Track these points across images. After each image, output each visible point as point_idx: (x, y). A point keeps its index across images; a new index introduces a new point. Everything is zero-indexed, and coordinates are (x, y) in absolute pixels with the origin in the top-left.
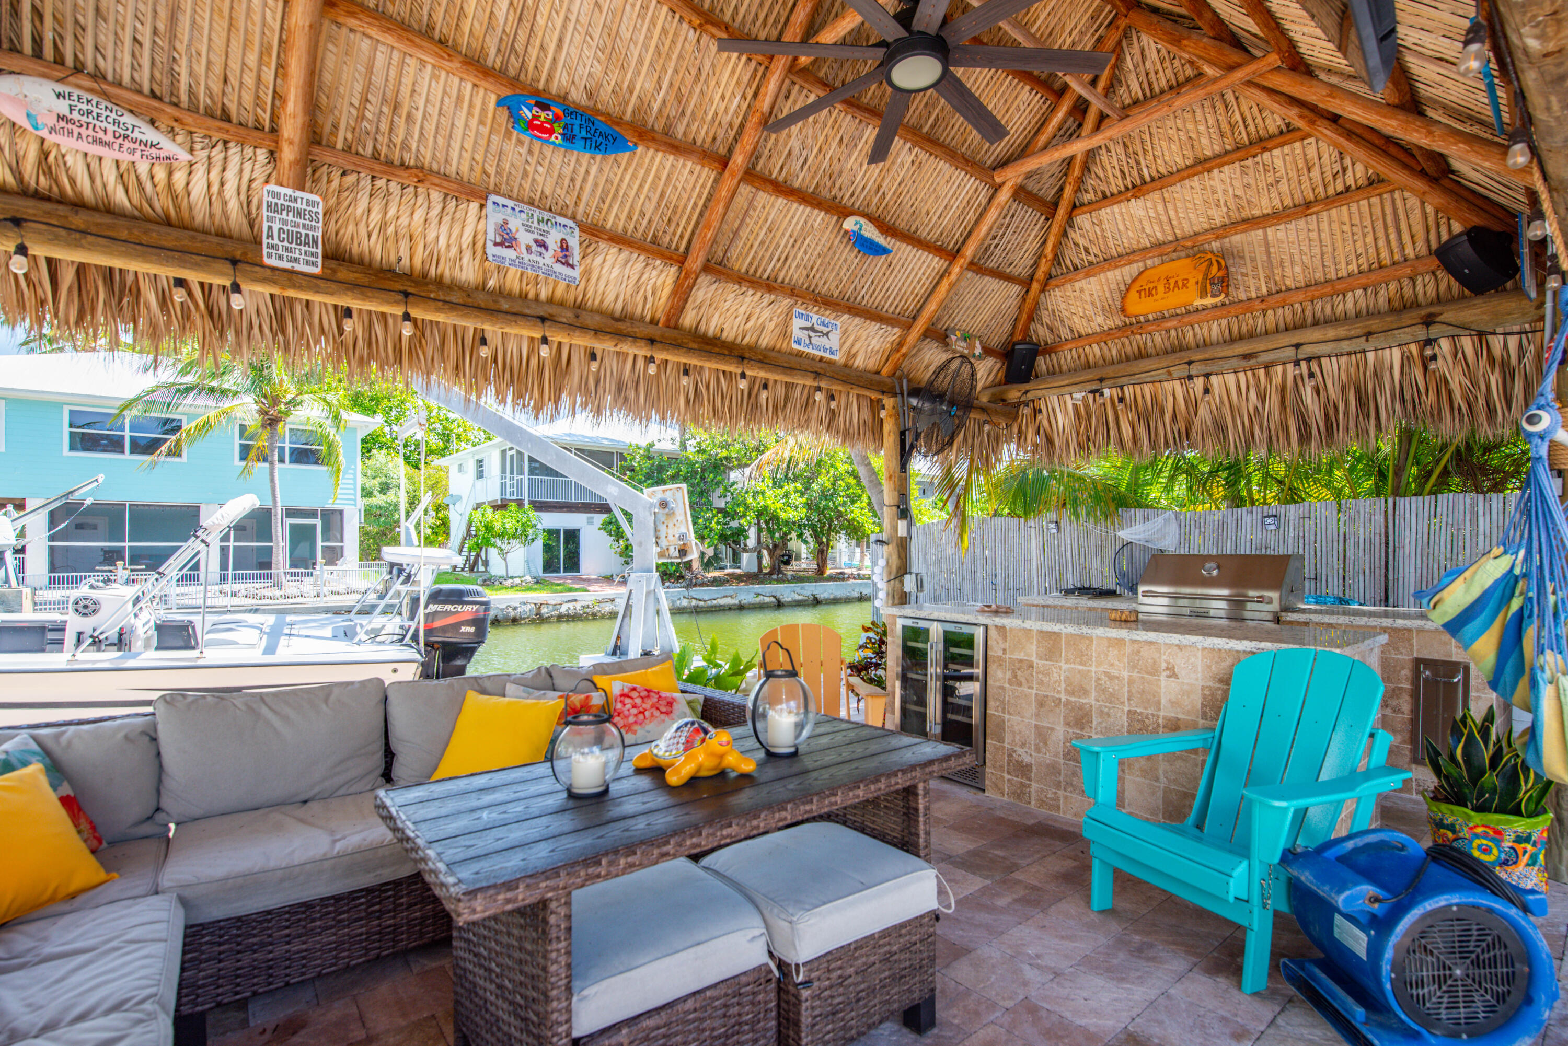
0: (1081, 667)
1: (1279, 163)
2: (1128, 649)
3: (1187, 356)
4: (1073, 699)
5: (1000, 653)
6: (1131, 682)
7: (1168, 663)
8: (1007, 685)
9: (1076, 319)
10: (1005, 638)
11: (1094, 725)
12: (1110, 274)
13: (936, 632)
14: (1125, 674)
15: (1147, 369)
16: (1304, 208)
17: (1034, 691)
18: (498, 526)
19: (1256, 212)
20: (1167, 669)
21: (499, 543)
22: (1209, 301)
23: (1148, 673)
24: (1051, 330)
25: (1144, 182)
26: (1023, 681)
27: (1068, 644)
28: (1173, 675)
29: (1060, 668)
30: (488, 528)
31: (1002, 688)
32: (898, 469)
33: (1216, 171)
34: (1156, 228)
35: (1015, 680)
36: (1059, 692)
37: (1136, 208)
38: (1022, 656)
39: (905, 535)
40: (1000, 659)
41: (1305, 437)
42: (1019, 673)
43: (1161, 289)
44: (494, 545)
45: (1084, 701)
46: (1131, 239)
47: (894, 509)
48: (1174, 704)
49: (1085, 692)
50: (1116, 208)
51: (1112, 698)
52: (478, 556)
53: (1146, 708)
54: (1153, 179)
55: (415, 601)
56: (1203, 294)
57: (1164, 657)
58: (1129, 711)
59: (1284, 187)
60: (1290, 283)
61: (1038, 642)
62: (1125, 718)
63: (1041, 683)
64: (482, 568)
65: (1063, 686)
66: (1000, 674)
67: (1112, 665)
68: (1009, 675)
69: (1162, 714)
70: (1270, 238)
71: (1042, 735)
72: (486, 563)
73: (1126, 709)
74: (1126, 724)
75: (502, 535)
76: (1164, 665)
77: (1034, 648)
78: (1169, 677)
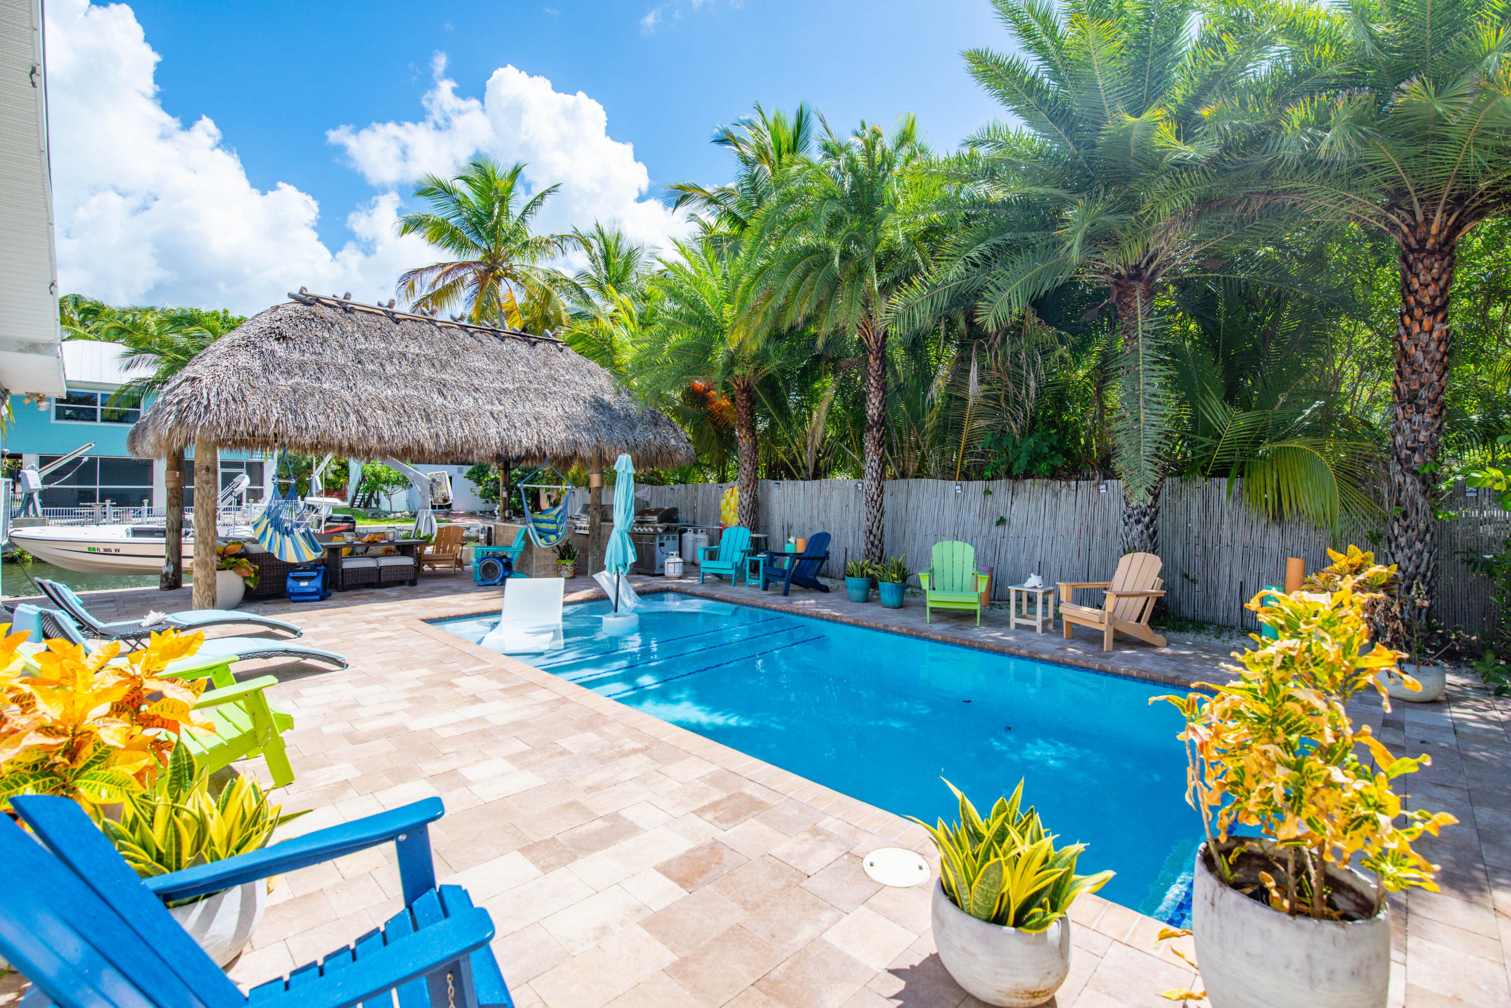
18: (384, 475)
21: (385, 487)
30: (377, 476)
44: (382, 489)
52: (371, 496)
55: (320, 522)
64: (374, 505)
72: (378, 501)
75: (387, 482)
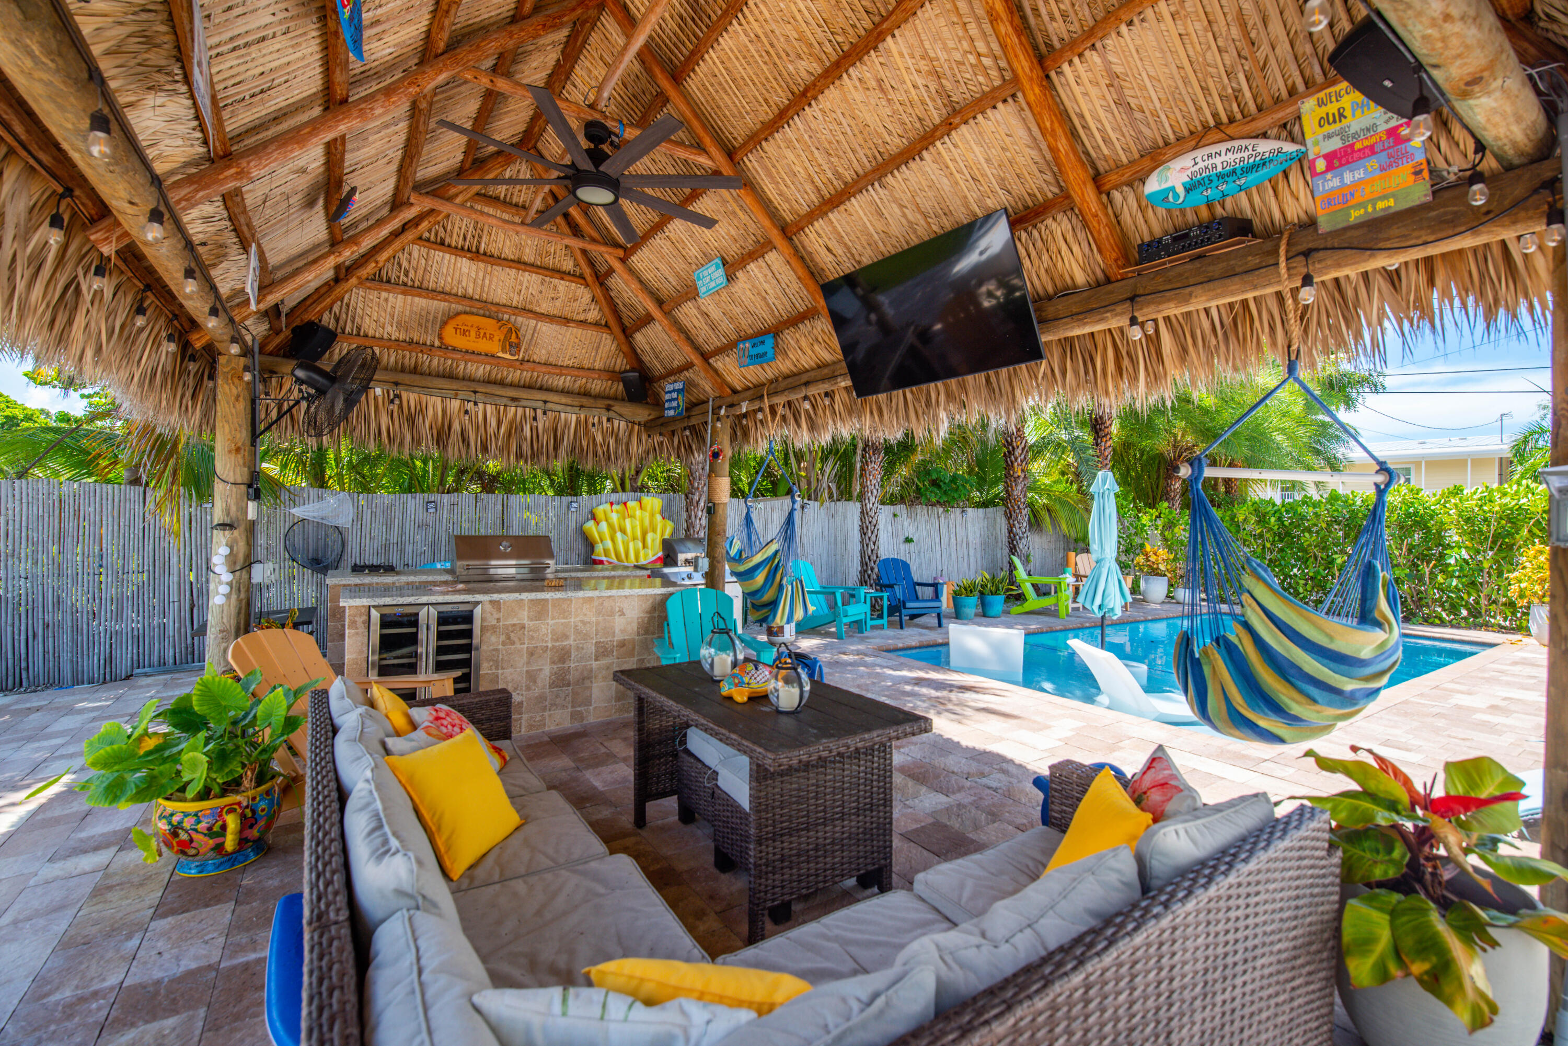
0: (563, 621)
1: (561, 288)
2: (596, 603)
3: (475, 386)
4: (557, 644)
5: (494, 622)
6: (598, 623)
7: (620, 607)
9: (367, 319)
10: (499, 610)
11: (572, 659)
12: (417, 299)
13: (428, 617)
14: (594, 619)
15: (440, 386)
16: (565, 321)
17: (526, 646)
19: (538, 309)
20: (620, 611)
22: (508, 356)
23: (608, 616)
24: (337, 320)
25: (478, 251)
26: (516, 640)
27: (554, 606)
28: (623, 614)
29: (548, 624)
31: (497, 650)
32: (248, 442)
33: (527, 273)
34: (471, 284)
35: (509, 641)
36: (547, 641)
37: (465, 265)
38: (515, 621)
39: (255, 518)
40: (494, 627)
41: (519, 455)
42: (512, 635)
43: (473, 334)
45: (565, 643)
46: (444, 282)
47: (243, 488)
48: (622, 631)
49: (566, 637)
50: (447, 256)
51: (586, 637)
53: (606, 638)
54: (485, 254)
56: (504, 351)
57: (617, 604)
58: (596, 642)
59: (558, 303)
60: (535, 357)
61: (529, 608)
62: (593, 648)
63: (532, 638)
65: (550, 636)
66: (493, 639)
67: (585, 615)
68: (503, 638)
69: (615, 639)
70: (537, 329)
71: (532, 676)
73: (594, 641)
74: (594, 651)
76: (618, 608)
77: (525, 613)
78: (621, 615)
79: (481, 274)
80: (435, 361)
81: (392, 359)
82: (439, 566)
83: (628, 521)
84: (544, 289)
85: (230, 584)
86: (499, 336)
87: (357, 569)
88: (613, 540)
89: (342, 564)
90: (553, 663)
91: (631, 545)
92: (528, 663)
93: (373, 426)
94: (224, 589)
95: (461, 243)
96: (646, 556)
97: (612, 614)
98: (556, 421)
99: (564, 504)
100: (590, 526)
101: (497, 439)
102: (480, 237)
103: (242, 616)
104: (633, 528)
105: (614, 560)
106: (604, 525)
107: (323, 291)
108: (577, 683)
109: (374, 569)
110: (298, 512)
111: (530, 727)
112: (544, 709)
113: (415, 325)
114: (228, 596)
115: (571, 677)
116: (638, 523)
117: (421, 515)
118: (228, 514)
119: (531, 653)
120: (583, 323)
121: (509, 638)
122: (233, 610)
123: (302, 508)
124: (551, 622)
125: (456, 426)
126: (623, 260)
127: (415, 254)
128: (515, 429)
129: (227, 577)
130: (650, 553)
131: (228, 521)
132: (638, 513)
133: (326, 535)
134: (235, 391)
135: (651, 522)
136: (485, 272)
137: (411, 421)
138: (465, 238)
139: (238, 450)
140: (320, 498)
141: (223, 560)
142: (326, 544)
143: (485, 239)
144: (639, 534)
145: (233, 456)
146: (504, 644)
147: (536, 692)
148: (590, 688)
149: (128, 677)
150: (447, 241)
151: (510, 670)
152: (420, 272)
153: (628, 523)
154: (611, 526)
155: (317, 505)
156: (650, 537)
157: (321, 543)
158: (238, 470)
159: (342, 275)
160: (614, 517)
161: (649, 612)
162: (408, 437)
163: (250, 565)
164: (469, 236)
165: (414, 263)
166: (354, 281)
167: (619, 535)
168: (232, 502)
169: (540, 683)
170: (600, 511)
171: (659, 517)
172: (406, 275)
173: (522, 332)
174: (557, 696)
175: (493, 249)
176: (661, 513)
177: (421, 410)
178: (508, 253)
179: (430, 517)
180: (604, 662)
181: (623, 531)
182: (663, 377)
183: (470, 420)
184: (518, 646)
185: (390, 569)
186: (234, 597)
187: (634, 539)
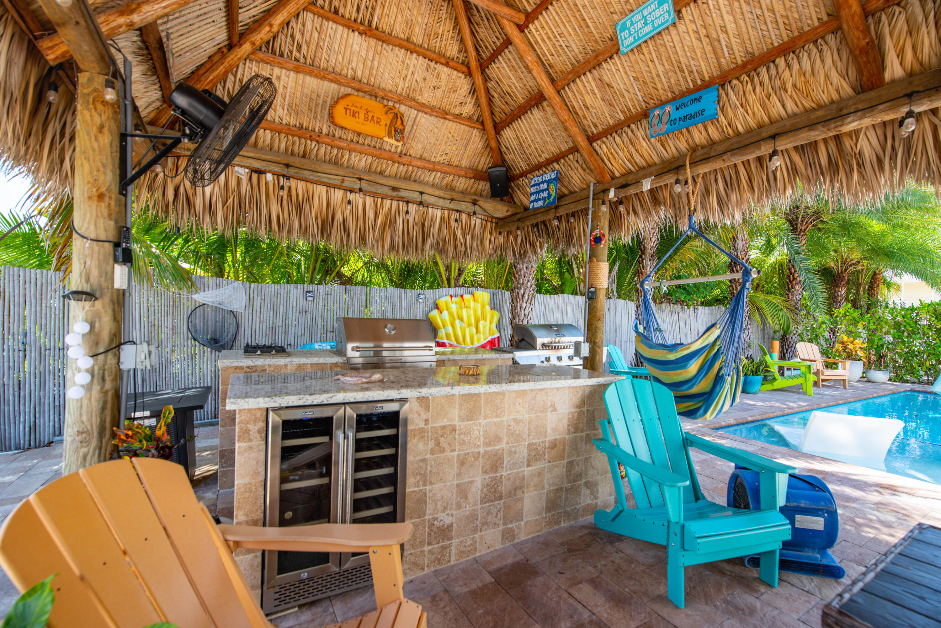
0: (496, 420)
1: (443, 77)
2: (528, 397)
3: (360, 174)
4: (489, 449)
5: (422, 425)
6: (530, 422)
7: (552, 402)
8: (429, 456)
10: (427, 408)
11: (504, 466)
12: (308, 79)
13: (344, 418)
14: (527, 416)
15: (328, 171)
17: (456, 453)
19: (420, 99)
20: (551, 406)
22: (393, 142)
23: (540, 412)
25: (370, 26)
26: (446, 446)
27: (487, 401)
29: (480, 424)
31: (424, 460)
32: (115, 188)
33: (415, 55)
34: (361, 66)
35: (438, 447)
36: (479, 446)
37: (356, 41)
38: (445, 422)
39: (125, 287)
40: (422, 431)
42: (442, 440)
43: (362, 115)
45: (497, 447)
47: (109, 247)
48: (554, 430)
49: (498, 439)
50: (340, 29)
51: (519, 438)
53: (539, 439)
54: (377, 30)
56: (389, 135)
57: (550, 398)
58: (529, 444)
61: (461, 405)
62: (526, 451)
63: (463, 443)
65: (482, 439)
66: (421, 446)
67: (518, 412)
68: (431, 444)
69: (547, 439)
70: (418, 119)
71: (463, 491)
73: (526, 443)
74: (526, 455)
76: (550, 403)
77: (457, 411)
78: (552, 411)
79: (371, 54)
80: (322, 150)
81: (283, 146)
82: (316, 346)
83: (464, 310)
84: (428, 75)
85: (91, 372)
86: (386, 120)
87: (250, 350)
88: (453, 326)
89: (237, 343)
90: (485, 472)
91: (467, 331)
92: (459, 475)
93: (264, 212)
94: (83, 378)
95: (354, 15)
96: (479, 340)
97: (544, 411)
98: (424, 216)
99: (414, 296)
100: (435, 314)
101: (374, 230)
102: (373, 9)
103: (108, 412)
104: (468, 317)
105: (454, 343)
106: (445, 313)
107: (216, 59)
108: (509, 495)
109: (266, 350)
110: (200, 297)
111: (461, 554)
112: (475, 530)
113: (305, 109)
114: (88, 388)
115: (503, 489)
116: (472, 312)
117: (301, 302)
118: (88, 280)
119: (462, 463)
120: (458, 117)
121: (438, 444)
122: (95, 406)
123: (202, 294)
124: (483, 422)
125: (339, 216)
126: (521, 28)
127: (309, 25)
128: (390, 222)
129: (86, 362)
130: (482, 337)
131: (87, 288)
132: (472, 304)
133: (223, 318)
134: (97, 120)
135: (482, 312)
136: (375, 52)
137: (299, 209)
138: (358, 11)
139: (101, 197)
140: (218, 286)
141: (79, 340)
142: (223, 326)
143: (378, 11)
144: (473, 322)
145: (94, 204)
146: (432, 452)
147: (467, 509)
148: (521, 499)
149: (50, 444)
150: (341, 11)
151: (441, 485)
152: (313, 47)
153: (464, 312)
154: (451, 314)
155: (215, 292)
156: (481, 324)
157: (219, 325)
158: (101, 222)
159: (236, 39)
160: (454, 308)
161: (578, 407)
162: (296, 224)
163: (119, 346)
164: (363, 7)
165: (307, 35)
166: (247, 47)
167: (457, 322)
168: (93, 264)
169: (471, 499)
170: (443, 301)
171: (488, 308)
172: (299, 50)
173: (405, 119)
174: (489, 513)
175: (385, 25)
176: (490, 304)
177: (309, 200)
178: (399, 31)
179: (309, 306)
180: (536, 467)
181: (461, 319)
182: (524, 174)
183: (352, 211)
184: (448, 454)
185: (281, 350)
186: (96, 388)
187: (469, 325)
